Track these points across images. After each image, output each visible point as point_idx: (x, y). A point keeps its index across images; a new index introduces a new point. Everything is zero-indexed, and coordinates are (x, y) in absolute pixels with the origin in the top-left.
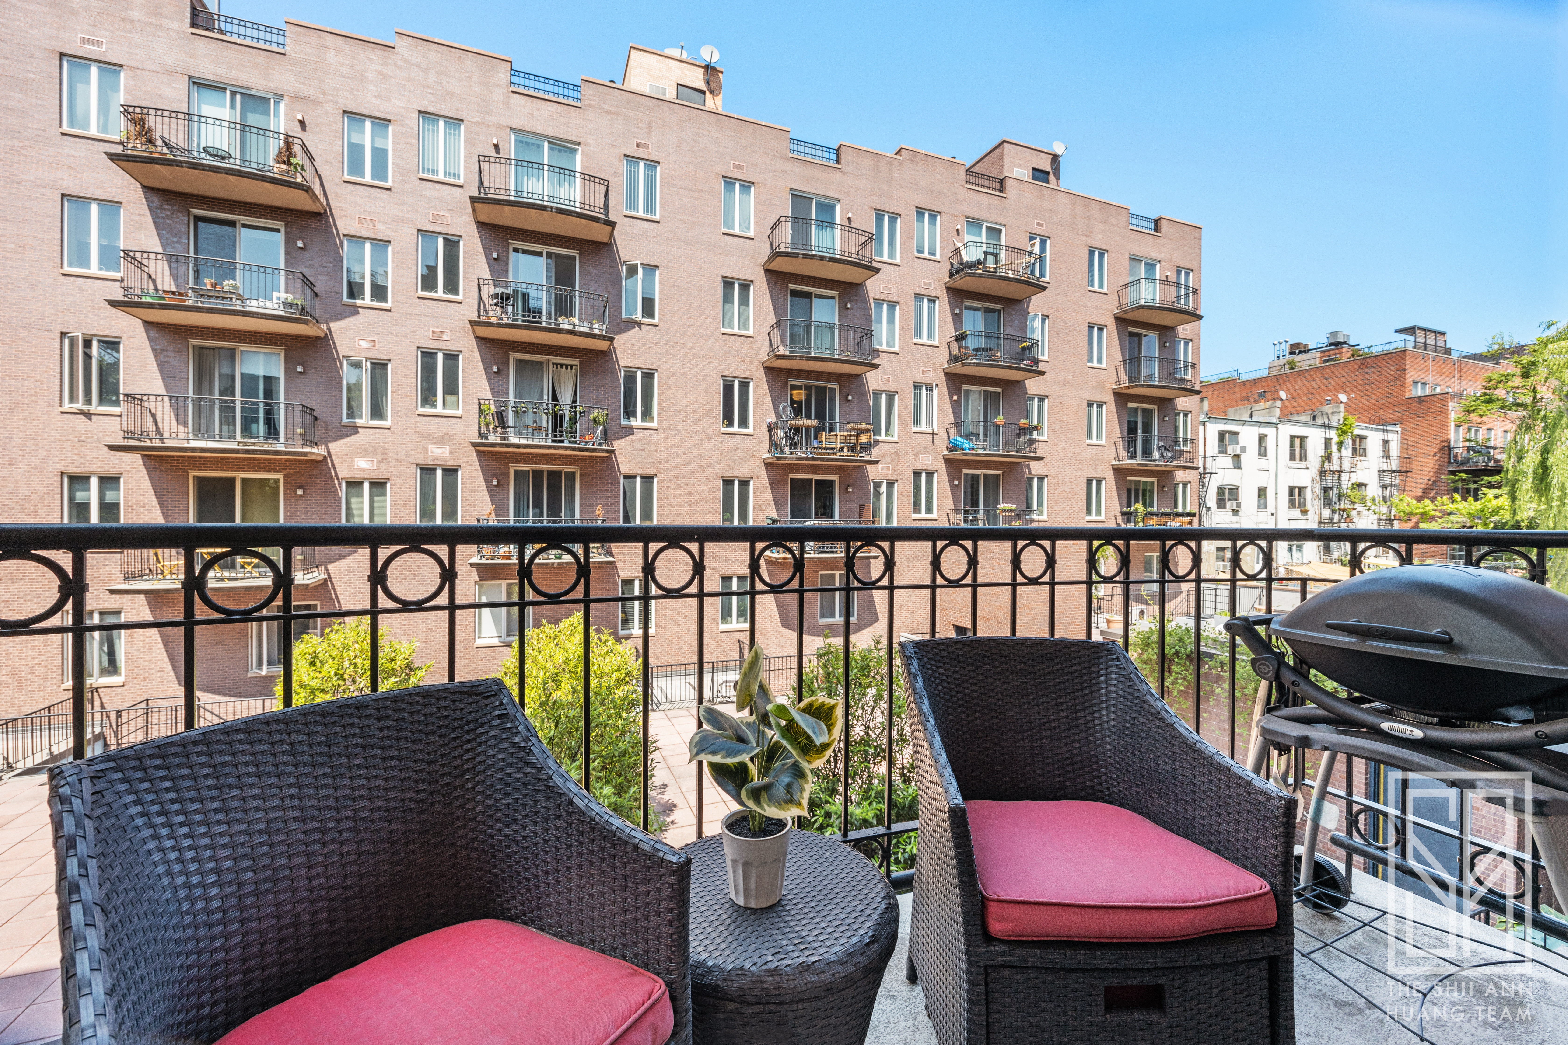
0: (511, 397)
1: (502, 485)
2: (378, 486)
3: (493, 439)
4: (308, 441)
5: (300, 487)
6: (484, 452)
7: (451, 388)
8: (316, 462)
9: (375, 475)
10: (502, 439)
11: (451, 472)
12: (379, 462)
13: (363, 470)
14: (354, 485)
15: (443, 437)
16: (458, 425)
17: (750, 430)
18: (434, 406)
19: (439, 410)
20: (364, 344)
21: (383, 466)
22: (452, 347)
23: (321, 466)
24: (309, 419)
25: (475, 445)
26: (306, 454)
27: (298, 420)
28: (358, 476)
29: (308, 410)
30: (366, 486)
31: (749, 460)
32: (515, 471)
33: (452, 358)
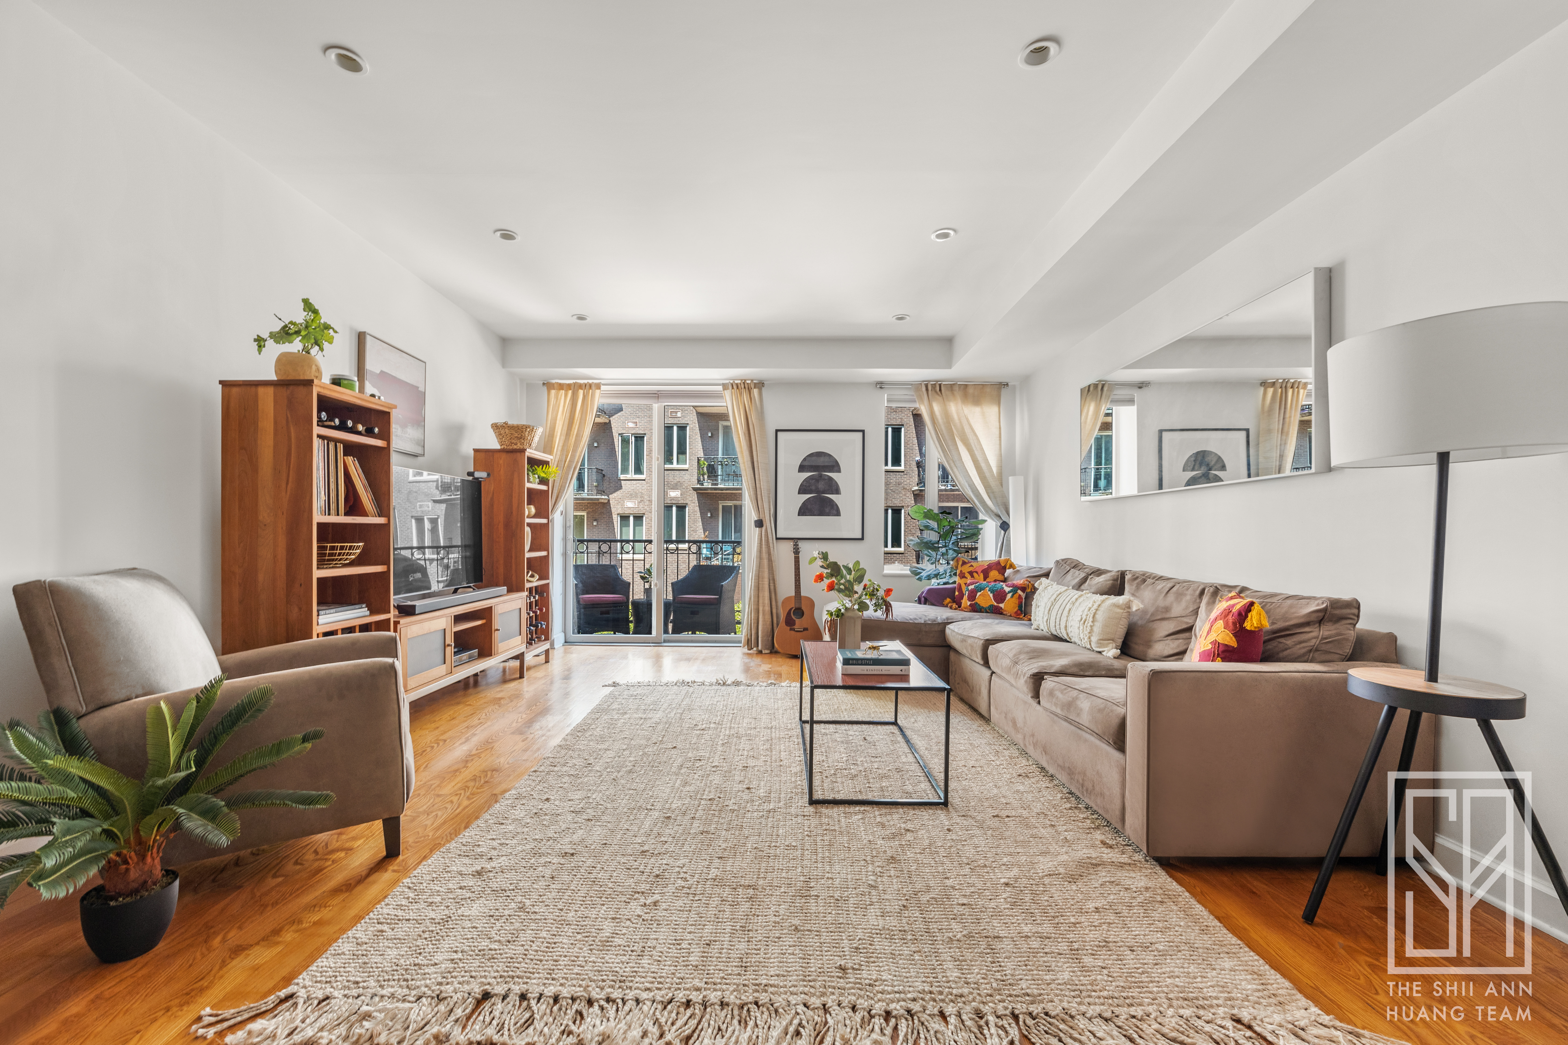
0: (720, 455)
1: (714, 516)
2: (639, 518)
3: (707, 484)
4: (601, 492)
5: (595, 520)
6: (702, 493)
7: (682, 451)
8: (604, 504)
9: (636, 511)
10: (713, 484)
11: (681, 508)
12: (639, 502)
13: (630, 508)
14: (624, 518)
15: (676, 484)
16: (686, 476)
17: (902, 468)
18: (672, 463)
19: (675, 465)
20: (631, 425)
21: (641, 505)
22: (683, 421)
23: (607, 505)
24: (600, 476)
25: (695, 489)
26: (598, 499)
27: (594, 477)
28: (627, 512)
29: (600, 471)
30: (631, 519)
31: (900, 493)
32: (723, 506)
33: (682, 428)
